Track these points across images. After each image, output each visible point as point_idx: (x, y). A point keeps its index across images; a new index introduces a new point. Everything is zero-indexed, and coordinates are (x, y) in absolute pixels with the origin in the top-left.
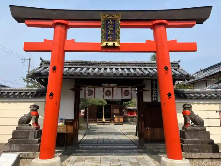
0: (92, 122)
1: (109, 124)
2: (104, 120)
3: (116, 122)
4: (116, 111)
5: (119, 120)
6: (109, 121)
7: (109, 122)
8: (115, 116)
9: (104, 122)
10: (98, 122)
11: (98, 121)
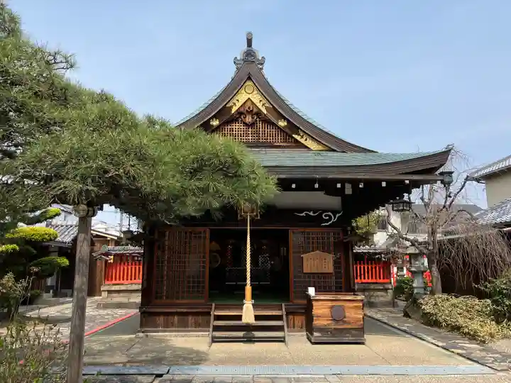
0: (183, 326)
1: (282, 340)
2: (248, 313)
3: (320, 330)
4: (318, 262)
5: (338, 317)
6: (279, 318)
7: (280, 328)
8: (311, 291)
9: (248, 328)
10: (216, 328)
11: (218, 318)
